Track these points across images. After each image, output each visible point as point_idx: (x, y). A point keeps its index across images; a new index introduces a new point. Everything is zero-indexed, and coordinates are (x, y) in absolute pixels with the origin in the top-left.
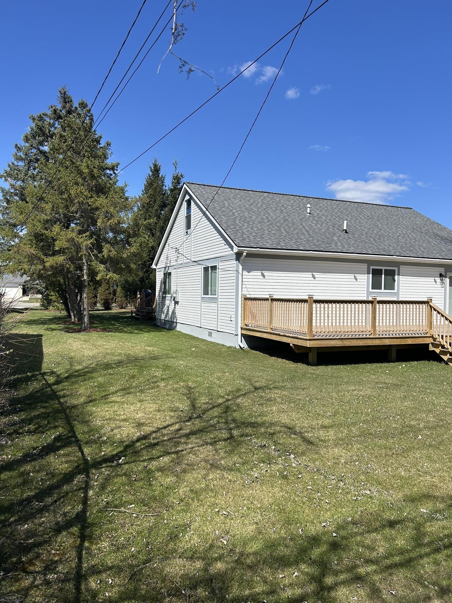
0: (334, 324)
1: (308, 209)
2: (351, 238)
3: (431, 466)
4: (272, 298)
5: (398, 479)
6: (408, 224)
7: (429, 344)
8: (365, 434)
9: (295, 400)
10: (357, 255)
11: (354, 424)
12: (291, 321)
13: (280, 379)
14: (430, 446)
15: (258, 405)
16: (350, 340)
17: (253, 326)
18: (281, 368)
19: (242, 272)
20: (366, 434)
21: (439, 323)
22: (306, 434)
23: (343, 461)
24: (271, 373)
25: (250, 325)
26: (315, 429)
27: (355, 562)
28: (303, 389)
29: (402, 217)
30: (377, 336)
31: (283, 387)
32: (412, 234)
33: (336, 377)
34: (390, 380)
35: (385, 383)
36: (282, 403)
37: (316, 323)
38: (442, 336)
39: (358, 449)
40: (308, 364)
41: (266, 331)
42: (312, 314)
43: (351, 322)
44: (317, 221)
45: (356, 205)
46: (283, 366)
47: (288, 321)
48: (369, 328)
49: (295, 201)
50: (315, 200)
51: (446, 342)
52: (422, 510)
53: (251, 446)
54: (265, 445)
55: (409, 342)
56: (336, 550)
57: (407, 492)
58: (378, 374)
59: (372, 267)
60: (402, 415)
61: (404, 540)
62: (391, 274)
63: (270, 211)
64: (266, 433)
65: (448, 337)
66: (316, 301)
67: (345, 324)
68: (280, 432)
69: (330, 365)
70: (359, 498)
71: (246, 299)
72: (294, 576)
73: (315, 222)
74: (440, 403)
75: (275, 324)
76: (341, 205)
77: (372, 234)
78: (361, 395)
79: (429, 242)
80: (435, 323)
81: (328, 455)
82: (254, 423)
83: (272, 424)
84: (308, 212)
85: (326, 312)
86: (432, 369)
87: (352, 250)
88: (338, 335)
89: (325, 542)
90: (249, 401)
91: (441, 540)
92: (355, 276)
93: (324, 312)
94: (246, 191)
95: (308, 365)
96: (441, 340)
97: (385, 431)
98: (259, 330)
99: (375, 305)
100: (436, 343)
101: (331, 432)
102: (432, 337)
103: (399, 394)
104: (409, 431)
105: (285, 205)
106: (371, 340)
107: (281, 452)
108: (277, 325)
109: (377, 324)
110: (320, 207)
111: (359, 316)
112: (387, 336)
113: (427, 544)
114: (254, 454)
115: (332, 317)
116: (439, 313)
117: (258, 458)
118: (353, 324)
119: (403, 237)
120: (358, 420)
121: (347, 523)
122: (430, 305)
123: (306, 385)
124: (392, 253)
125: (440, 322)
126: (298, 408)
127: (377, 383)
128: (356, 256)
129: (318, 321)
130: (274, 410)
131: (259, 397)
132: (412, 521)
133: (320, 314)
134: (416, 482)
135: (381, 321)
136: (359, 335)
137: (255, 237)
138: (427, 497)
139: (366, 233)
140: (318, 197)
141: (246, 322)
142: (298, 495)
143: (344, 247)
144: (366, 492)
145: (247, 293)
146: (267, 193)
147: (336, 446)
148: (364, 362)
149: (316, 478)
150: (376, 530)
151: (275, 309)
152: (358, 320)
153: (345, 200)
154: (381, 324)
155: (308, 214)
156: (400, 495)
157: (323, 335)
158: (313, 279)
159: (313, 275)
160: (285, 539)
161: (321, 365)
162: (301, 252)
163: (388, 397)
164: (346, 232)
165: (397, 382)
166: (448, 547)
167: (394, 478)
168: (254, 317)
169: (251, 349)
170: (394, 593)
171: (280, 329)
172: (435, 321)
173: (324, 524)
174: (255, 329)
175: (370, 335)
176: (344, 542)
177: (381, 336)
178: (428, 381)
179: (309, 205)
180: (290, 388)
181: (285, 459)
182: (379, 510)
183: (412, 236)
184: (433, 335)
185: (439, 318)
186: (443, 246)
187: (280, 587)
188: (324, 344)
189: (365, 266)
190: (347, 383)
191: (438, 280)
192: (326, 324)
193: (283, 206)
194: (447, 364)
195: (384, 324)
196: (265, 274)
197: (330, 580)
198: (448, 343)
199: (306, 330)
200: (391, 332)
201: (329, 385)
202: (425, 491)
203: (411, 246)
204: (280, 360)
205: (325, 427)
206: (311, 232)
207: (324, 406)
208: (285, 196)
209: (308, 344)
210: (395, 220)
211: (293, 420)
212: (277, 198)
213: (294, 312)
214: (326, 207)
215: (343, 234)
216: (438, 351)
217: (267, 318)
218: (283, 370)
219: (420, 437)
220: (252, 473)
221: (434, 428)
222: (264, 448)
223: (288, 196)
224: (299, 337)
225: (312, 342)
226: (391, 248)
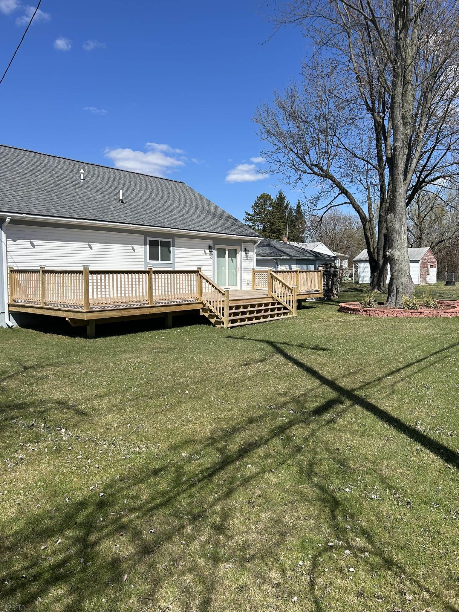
0: (112, 296)
1: (82, 175)
2: (127, 209)
3: (193, 415)
4: (44, 269)
5: (165, 432)
6: (181, 198)
7: (200, 309)
8: (137, 397)
9: (70, 374)
10: (134, 225)
11: (128, 389)
12: (66, 295)
13: (55, 356)
14: (195, 398)
15: (27, 385)
16: (128, 310)
17: (23, 301)
18: (56, 344)
19: (6, 241)
20: (139, 397)
21: (207, 291)
22: (79, 406)
23: (115, 426)
24: (44, 350)
25: (19, 301)
26: (89, 400)
27: (119, 514)
28: (79, 363)
29: (176, 190)
30: (154, 305)
31: (58, 363)
32: (185, 208)
33: (115, 348)
34: (165, 345)
35: (160, 348)
36: (55, 380)
37: (93, 295)
38: (210, 302)
39: (130, 412)
40: (86, 337)
41: (39, 306)
42: (88, 286)
43: (129, 293)
44: (91, 189)
45: (132, 175)
46: (58, 342)
47: (63, 295)
48: (146, 298)
49: (67, 165)
50: (89, 166)
51: (213, 307)
52: (183, 454)
53: (16, 428)
54: (33, 424)
55: (183, 308)
56: (103, 508)
57: (172, 441)
58: (155, 341)
59: (149, 239)
60: (174, 375)
61: (165, 483)
62: (166, 245)
63: (38, 174)
64: (35, 412)
65: (215, 302)
66: (92, 272)
67: (123, 295)
68: (50, 409)
69: (109, 336)
70: (129, 456)
71: (13, 271)
72: (57, 543)
73: (89, 189)
74: (206, 360)
75: (48, 299)
76: (117, 174)
77: (148, 205)
78: (137, 362)
79: (200, 216)
80: (204, 291)
81: (101, 422)
82: (22, 404)
83: (42, 402)
84: (82, 178)
85: (103, 284)
86: (202, 332)
87: (128, 220)
88: (117, 306)
89: (93, 504)
90: (17, 382)
91: (196, 475)
92: (132, 247)
93: (101, 284)
94: (7, 148)
95: (86, 339)
96: (209, 305)
97: (157, 391)
98: (30, 305)
99: (151, 275)
100: (205, 308)
101: (106, 400)
102: (202, 303)
103: (172, 356)
104: (178, 388)
105: (56, 169)
106: (148, 309)
107: (51, 428)
108: (51, 299)
109: (154, 294)
110: (95, 174)
111: (136, 287)
112: (164, 304)
113: (184, 482)
114: (20, 436)
115: (109, 288)
116: (207, 281)
117: (24, 439)
118: (130, 295)
119: (177, 211)
120: (133, 386)
121: (115, 481)
122: (200, 275)
123: (82, 358)
124: (166, 225)
125: (208, 289)
126: (72, 382)
127: (153, 349)
128: (132, 226)
129: (95, 293)
130: (46, 387)
131: (29, 377)
132: (174, 465)
133: (97, 285)
134: (180, 432)
135: (157, 291)
136: (137, 305)
137: (20, 202)
138: (189, 442)
139: (142, 205)
140: (92, 163)
141: (14, 297)
142: (68, 467)
143: (120, 217)
144: (136, 450)
145: (14, 264)
146: (33, 153)
147: (109, 413)
148: (142, 330)
149: (87, 446)
150: (142, 481)
151: (48, 282)
152: (136, 290)
153: (121, 169)
154: (157, 294)
155: (82, 181)
156: (166, 445)
157: (101, 307)
158: (89, 249)
159: (89, 245)
160: (49, 512)
161: (100, 337)
162: (75, 220)
163: (162, 360)
164: (122, 202)
165: (171, 346)
166: (202, 480)
167: (161, 432)
168: (23, 291)
169: (22, 327)
170: (153, 531)
171: (54, 303)
172: (204, 289)
173: (92, 487)
174: (26, 304)
175: (147, 304)
176: (111, 499)
177: (158, 305)
178: (198, 342)
179: (82, 171)
180: (65, 364)
181: (56, 434)
182: (146, 462)
183: (185, 209)
184: (202, 301)
185: (207, 286)
186: (211, 220)
187: (42, 558)
188: (102, 316)
189: (142, 237)
190: (125, 352)
191: (207, 251)
192: (104, 296)
193: (53, 169)
194: (214, 326)
195: (160, 293)
196: (35, 243)
197: (94, 537)
198: (215, 308)
199: (83, 303)
200: (167, 301)
201: (106, 355)
202: (187, 437)
203: (184, 219)
204: (55, 336)
205: (100, 397)
206: (85, 199)
207: (99, 376)
208: (55, 158)
209: (85, 317)
210: (169, 193)
211: (66, 395)
212: (46, 160)
213: (68, 285)
214: (101, 174)
215: (119, 204)
216: (207, 315)
217: (39, 292)
218: (58, 346)
219: (187, 392)
220: (16, 455)
221: (199, 382)
222: (32, 428)
223: (58, 159)
224: (75, 310)
225: (89, 315)
226: (165, 220)
